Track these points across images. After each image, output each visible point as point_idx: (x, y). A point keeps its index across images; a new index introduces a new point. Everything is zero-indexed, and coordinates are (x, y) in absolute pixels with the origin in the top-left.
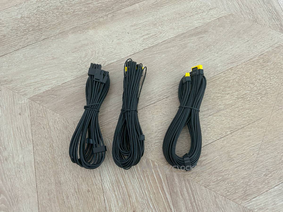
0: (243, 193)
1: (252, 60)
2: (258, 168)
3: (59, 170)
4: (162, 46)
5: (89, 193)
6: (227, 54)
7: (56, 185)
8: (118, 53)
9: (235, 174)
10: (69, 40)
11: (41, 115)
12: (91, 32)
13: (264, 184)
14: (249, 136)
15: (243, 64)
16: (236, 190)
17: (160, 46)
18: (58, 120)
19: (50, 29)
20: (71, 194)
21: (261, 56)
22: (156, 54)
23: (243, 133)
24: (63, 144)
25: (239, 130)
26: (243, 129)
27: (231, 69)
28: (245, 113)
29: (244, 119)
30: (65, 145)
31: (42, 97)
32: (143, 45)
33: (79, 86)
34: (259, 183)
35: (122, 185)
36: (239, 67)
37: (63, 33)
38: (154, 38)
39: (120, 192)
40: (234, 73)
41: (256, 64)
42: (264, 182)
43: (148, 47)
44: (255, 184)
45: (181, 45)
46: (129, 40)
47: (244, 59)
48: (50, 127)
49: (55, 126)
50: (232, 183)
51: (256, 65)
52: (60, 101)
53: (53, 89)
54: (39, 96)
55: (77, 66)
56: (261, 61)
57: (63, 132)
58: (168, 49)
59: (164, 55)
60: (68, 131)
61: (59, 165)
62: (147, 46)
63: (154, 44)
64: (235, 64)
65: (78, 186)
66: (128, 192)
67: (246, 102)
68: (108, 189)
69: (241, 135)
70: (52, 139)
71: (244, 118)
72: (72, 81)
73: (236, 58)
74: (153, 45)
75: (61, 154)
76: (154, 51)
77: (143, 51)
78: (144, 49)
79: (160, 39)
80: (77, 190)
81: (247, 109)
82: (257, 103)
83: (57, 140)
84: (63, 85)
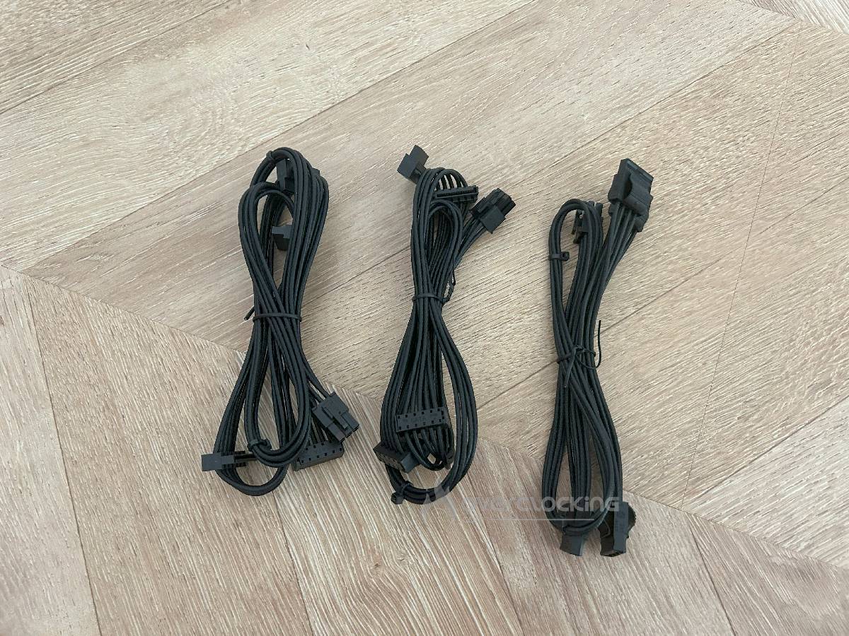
0: (685, 475)
1: (680, 95)
2: (721, 402)
3: (140, 473)
4: (414, 77)
5: (240, 529)
6: (606, 82)
7: (137, 518)
8: (283, 110)
9: (659, 425)
10: (130, 83)
11: (67, 318)
12: (193, 53)
13: (743, 444)
14: (691, 313)
15: (655, 108)
16: (664, 468)
17: (407, 76)
18: (120, 326)
19: (66, 56)
20: (185, 540)
21: (707, 81)
22: (399, 100)
23: (672, 305)
24: (146, 396)
25: (661, 300)
26: (670, 294)
27: (622, 125)
28: (672, 250)
29: (670, 267)
30: (152, 399)
31: (64, 263)
32: (358, 78)
33: (175, 221)
34: (727, 442)
35: (334, 493)
36: (645, 116)
37: (109, 65)
38: (388, 55)
39: (330, 516)
40: (633, 138)
41: (691, 103)
42: (739, 437)
43: (371, 84)
44: (715, 447)
45: (471, 66)
46: (314, 68)
47: (657, 92)
48: (99, 352)
49: (116, 347)
50: (650, 451)
51: (694, 107)
52: (123, 269)
53: (95, 238)
54: (53, 263)
55: (161, 159)
56: (706, 94)
57: (141, 361)
58: (431, 82)
59: (420, 104)
60: (154, 356)
61: (141, 461)
62: (367, 79)
63: (388, 72)
64: (633, 112)
65: (203, 513)
66: (353, 512)
67: (673, 218)
68: (294, 511)
69: (665, 312)
70: (109, 386)
71: (671, 262)
72: (151, 205)
73: (635, 91)
74: (385, 77)
75: (142, 425)
76: (393, 94)
77: (359, 95)
78: (359, 88)
79: (405, 57)
80: (202, 526)
81: (678, 238)
82: (704, 217)
83: (126, 386)
84: (127, 220)
